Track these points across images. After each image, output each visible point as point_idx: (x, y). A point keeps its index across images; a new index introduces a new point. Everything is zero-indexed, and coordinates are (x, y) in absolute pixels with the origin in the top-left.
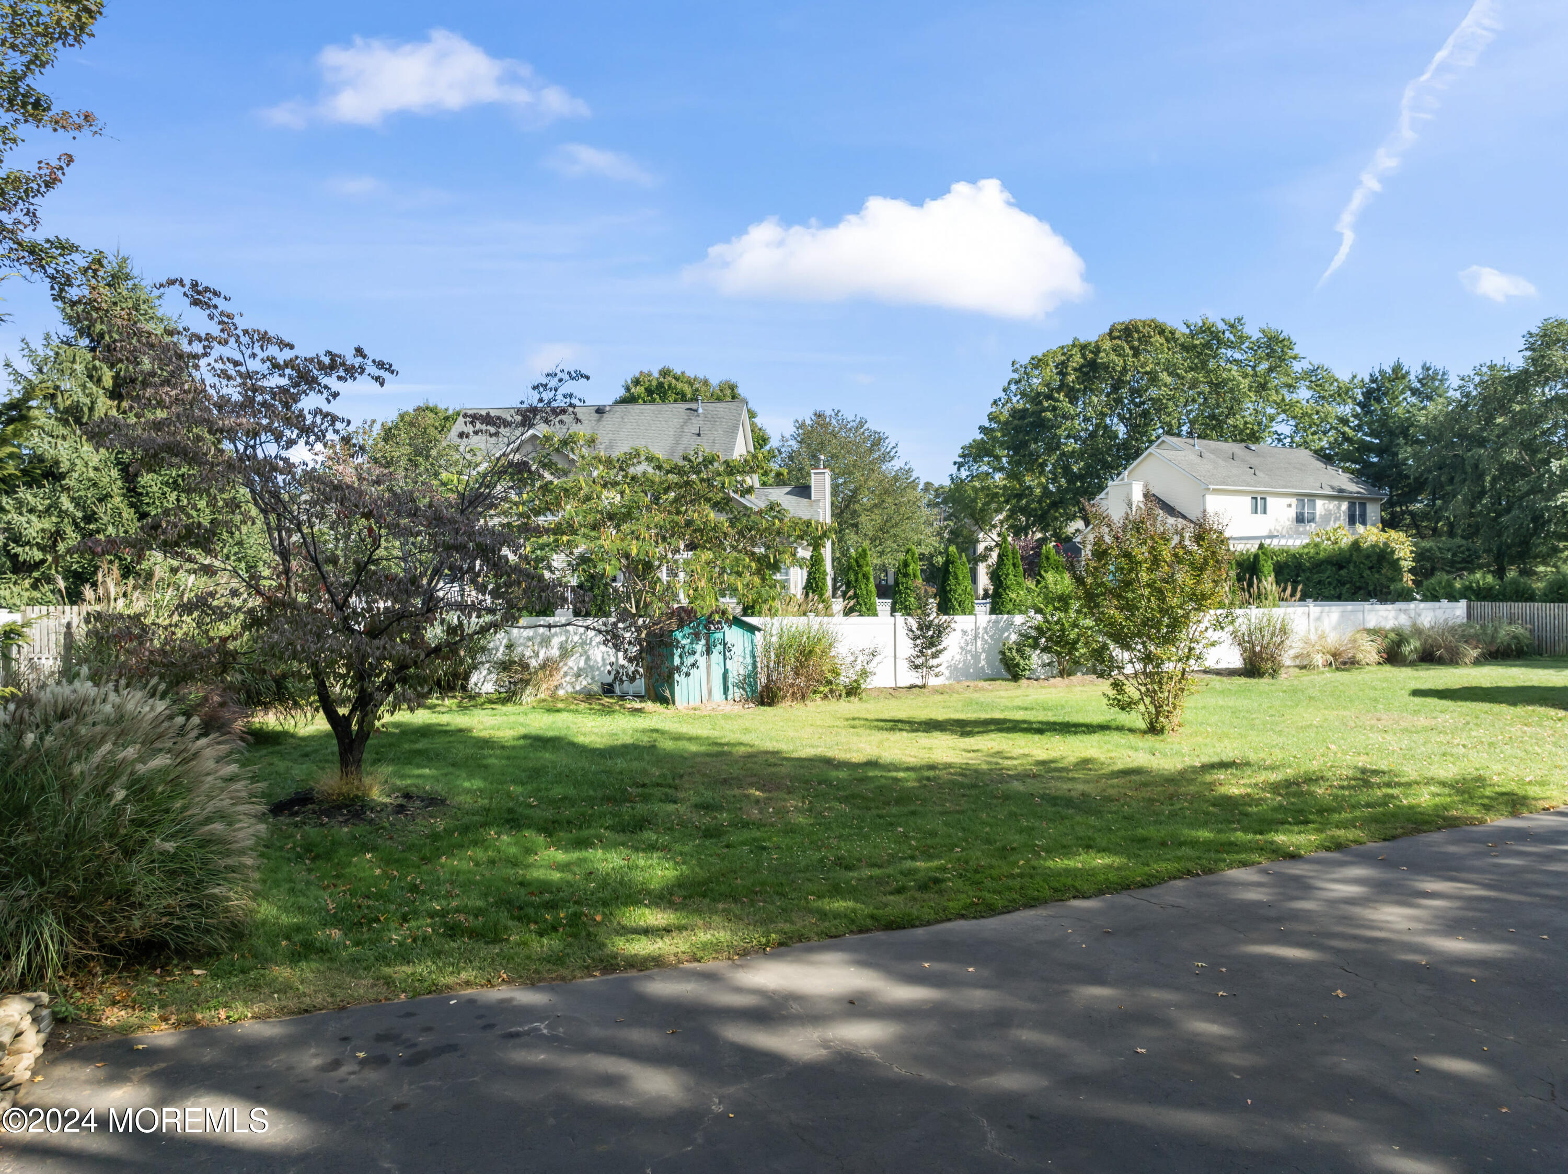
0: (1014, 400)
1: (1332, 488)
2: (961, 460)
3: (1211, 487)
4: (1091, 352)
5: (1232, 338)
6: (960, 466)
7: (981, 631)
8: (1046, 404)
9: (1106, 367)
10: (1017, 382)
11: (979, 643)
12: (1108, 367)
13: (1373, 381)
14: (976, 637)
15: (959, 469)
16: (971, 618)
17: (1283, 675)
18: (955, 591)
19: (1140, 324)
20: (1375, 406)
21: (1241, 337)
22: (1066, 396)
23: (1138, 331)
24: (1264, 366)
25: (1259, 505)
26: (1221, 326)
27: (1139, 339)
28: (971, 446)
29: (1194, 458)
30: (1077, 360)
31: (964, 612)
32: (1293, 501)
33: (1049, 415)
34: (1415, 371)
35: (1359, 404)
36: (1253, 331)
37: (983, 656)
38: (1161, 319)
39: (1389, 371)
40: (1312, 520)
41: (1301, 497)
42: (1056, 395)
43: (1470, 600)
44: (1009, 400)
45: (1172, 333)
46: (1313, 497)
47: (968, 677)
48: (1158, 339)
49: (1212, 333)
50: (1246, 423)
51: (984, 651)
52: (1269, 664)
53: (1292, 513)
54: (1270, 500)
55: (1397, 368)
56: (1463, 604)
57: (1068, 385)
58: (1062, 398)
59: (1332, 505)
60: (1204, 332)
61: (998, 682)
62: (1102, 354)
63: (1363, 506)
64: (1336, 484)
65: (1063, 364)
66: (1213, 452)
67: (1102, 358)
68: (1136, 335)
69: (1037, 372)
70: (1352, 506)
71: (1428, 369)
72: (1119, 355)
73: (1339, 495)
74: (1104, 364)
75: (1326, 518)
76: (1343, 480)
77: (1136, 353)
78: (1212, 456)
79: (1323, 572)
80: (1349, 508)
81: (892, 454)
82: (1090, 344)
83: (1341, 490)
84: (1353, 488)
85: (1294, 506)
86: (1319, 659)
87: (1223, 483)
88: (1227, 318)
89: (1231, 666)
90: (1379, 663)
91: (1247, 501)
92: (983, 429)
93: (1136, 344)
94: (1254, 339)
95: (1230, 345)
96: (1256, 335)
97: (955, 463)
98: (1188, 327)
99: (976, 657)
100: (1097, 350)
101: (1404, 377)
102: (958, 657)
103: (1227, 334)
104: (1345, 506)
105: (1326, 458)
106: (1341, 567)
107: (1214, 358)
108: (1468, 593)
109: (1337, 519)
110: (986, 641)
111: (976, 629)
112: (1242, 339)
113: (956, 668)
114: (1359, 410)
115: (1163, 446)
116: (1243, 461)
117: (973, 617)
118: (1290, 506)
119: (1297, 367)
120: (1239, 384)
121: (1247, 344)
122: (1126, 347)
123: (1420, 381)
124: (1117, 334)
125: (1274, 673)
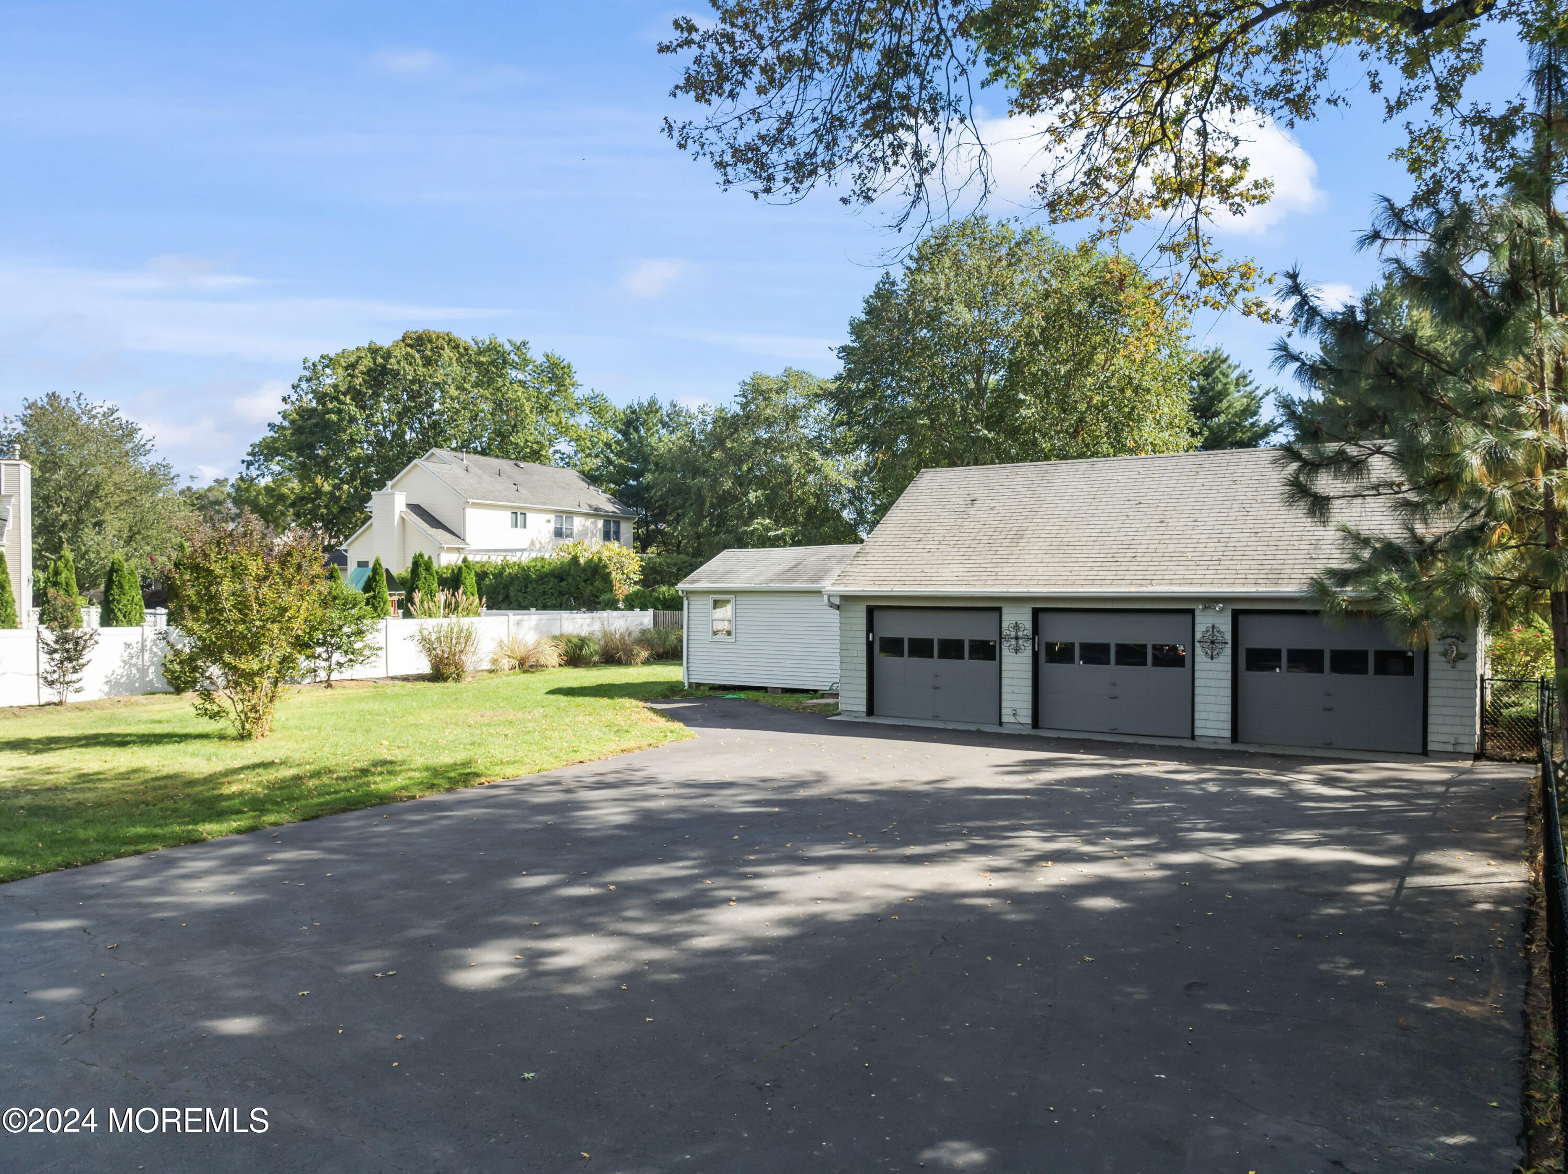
0: (306, 399)
1: (590, 506)
2: (250, 458)
3: (471, 501)
4: (382, 357)
5: (516, 359)
6: (249, 464)
7: (148, 644)
8: (330, 406)
9: (396, 374)
10: (309, 380)
11: (147, 656)
12: (398, 374)
13: (634, 412)
14: (143, 650)
15: (248, 468)
16: (138, 630)
17: (468, 679)
18: (119, 602)
19: (434, 336)
20: (634, 435)
21: (525, 360)
22: (352, 399)
23: (430, 341)
24: (546, 390)
25: (519, 518)
26: (508, 347)
27: (432, 350)
28: (259, 445)
29: (460, 472)
30: (367, 363)
31: (130, 623)
32: (552, 517)
33: (334, 417)
34: (666, 408)
35: (620, 431)
36: (536, 355)
37: (152, 669)
38: (456, 334)
39: (646, 404)
40: (570, 535)
41: (559, 513)
42: (342, 397)
43: (656, 608)
44: (300, 399)
45: (466, 349)
46: (570, 514)
47: (133, 691)
48: (447, 352)
49: (498, 352)
50: (527, 441)
51: (153, 664)
52: (453, 669)
53: (551, 527)
54: (529, 516)
55: (652, 403)
56: (651, 612)
57: (355, 389)
58: (348, 401)
59: (589, 522)
60: (490, 350)
61: (157, 696)
62: (393, 360)
63: (617, 523)
64: (594, 503)
65: (353, 366)
66: (480, 467)
67: (393, 364)
68: (429, 346)
69: (328, 371)
70: (607, 523)
71: (675, 406)
72: (410, 364)
73: (596, 513)
74: (392, 370)
75: (584, 533)
76: (602, 500)
77: (428, 362)
78: (479, 471)
79: (548, 583)
80: (604, 526)
81: (148, 447)
82: (381, 348)
83: (596, 509)
84: (610, 508)
85: (553, 522)
86: (506, 663)
87: (484, 498)
88: (514, 339)
89: (420, 672)
90: (560, 665)
91: (507, 515)
92: (271, 426)
93: (429, 353)
94: (538, 363)
95: (515, 366)
96: (540, 359)
97: (243, 462)
98: (476, 343)
99: (143, 671)
100: (388, 355)
101: (657, 411)
102: (119, 671)
103: (512, 356)
104: (600, 523)
105: (592, 478)
106: (562, 580)
107: (500, 377)
108: (657, 603)
109: (593, 535)
110: (155, 654)
111: (144, 641)
112: (526, 362)
113: (117, 683)
114: (620, 436)
115: (432, 459)
116: (510, 477)
117: (140, 629)
118: (549, 521)
119: (579, 394)
120: (522, 405)
121: (530, 367)
122: (417, 356)
123: (668, 416)
124: (409, 342)
125: (458, 678)
